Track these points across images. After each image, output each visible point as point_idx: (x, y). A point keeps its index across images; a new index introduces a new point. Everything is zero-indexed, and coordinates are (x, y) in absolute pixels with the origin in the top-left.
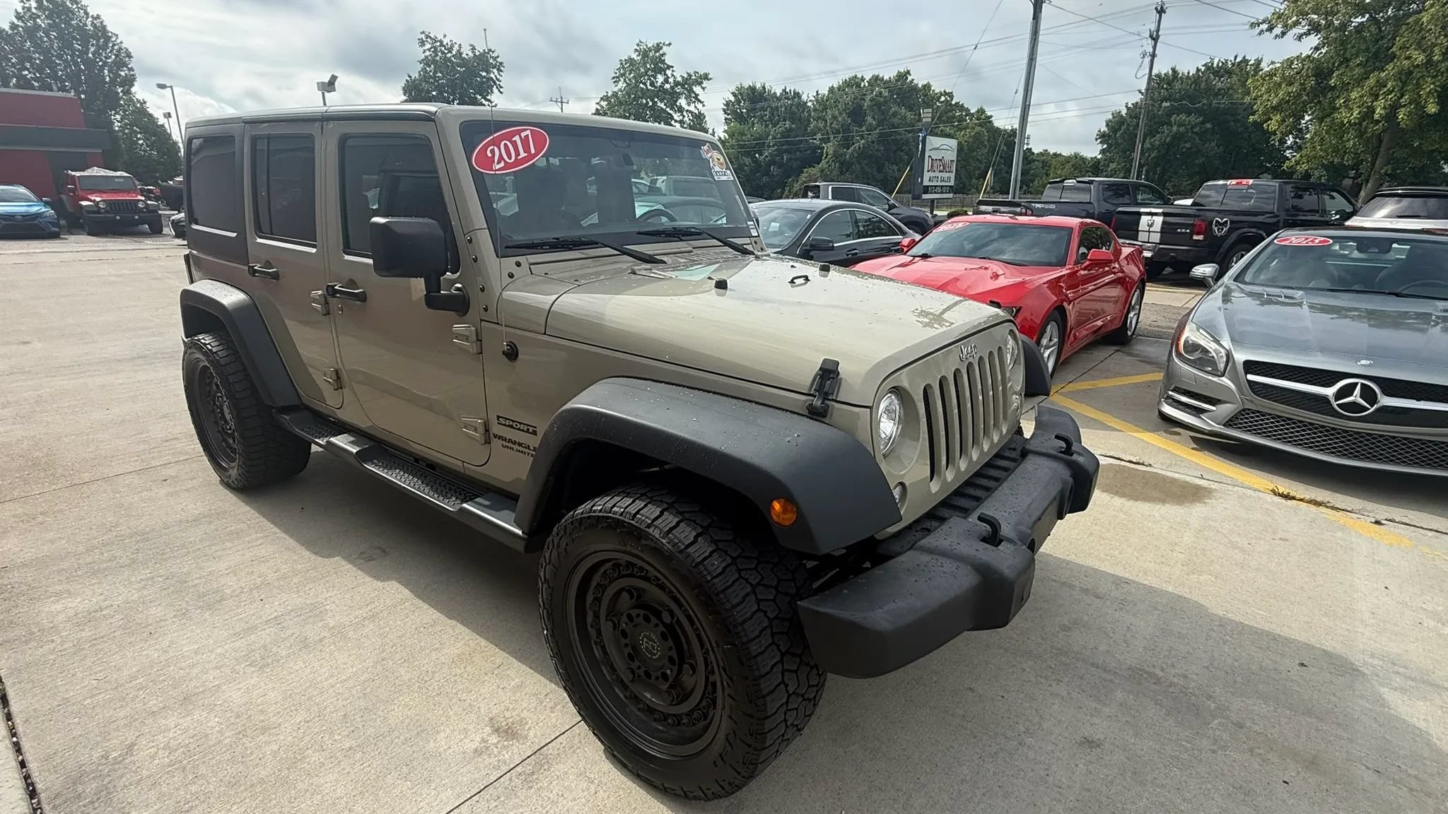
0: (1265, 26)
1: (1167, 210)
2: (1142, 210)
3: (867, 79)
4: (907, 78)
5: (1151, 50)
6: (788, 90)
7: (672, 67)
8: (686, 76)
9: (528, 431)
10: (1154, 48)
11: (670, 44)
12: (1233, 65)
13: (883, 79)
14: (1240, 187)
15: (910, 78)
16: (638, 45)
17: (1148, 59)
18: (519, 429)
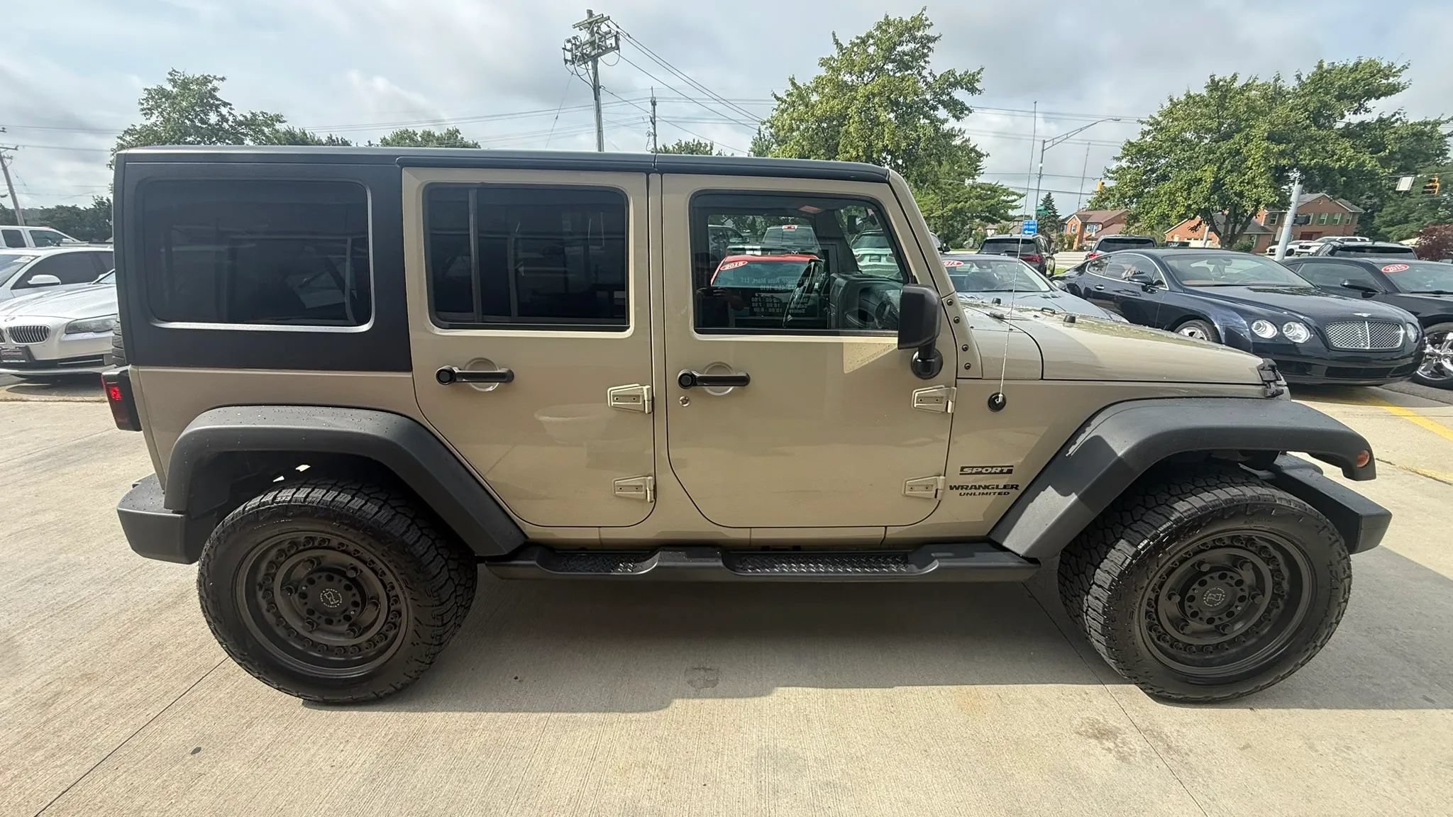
0: (769, 124)
1: (763, 247)
2: (746, 247)
3: (419, 134)
4: (457, 136)
5: (653, 131)
6: (334, 138)
7: (230, 105)
8: (249, 116)
9: (1001, 472)
10: (655, 129)
11: (223, 79)
12: (693, 145)
13: (434, 136)
14: (791, 230)
15: (459, 136)
16: (171, 74)
17: (652, 137)
18: (990, 473)
